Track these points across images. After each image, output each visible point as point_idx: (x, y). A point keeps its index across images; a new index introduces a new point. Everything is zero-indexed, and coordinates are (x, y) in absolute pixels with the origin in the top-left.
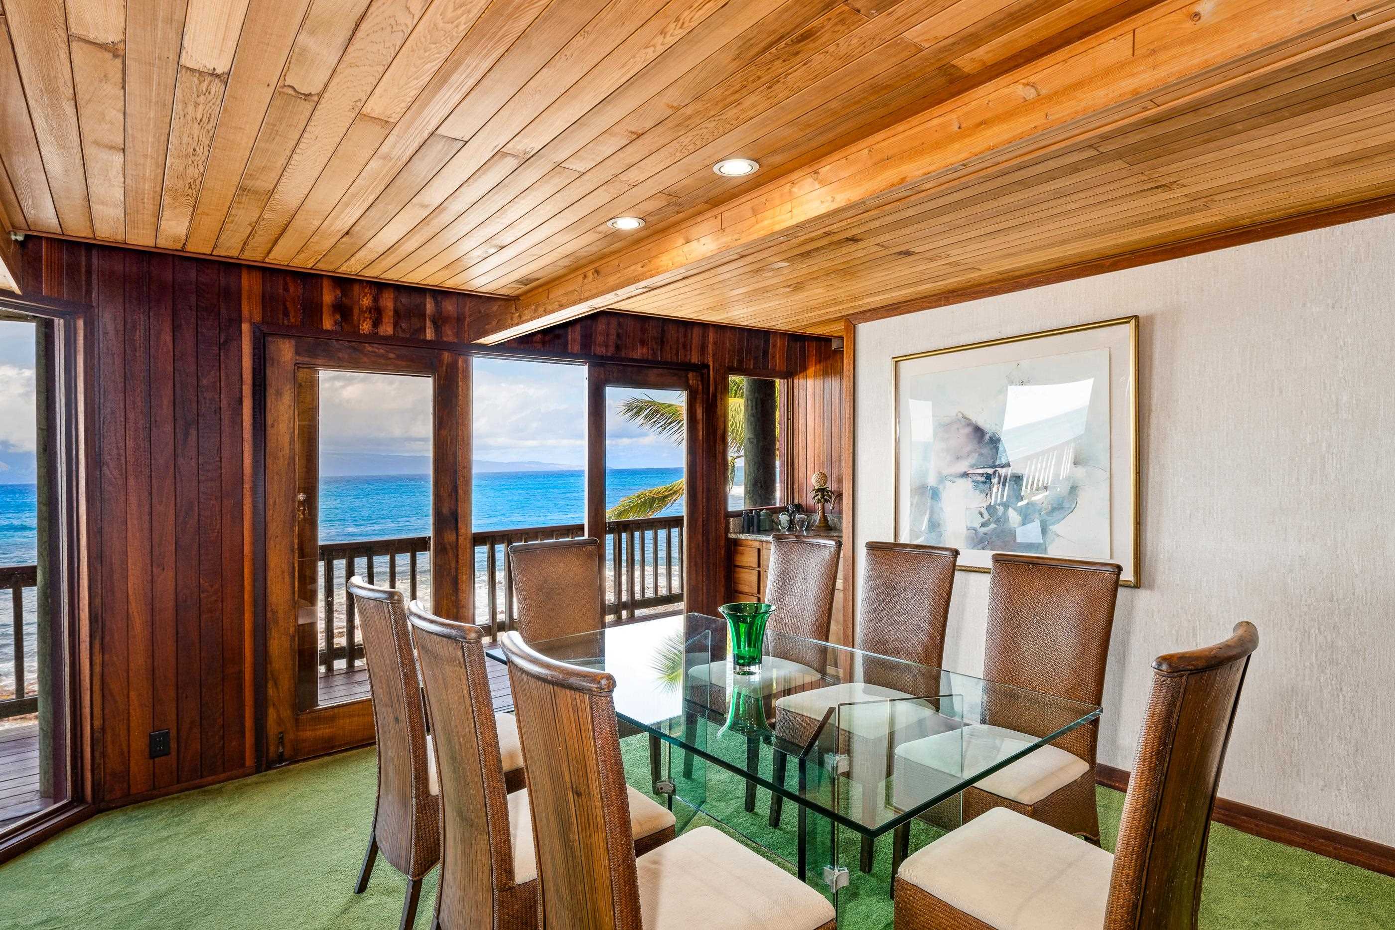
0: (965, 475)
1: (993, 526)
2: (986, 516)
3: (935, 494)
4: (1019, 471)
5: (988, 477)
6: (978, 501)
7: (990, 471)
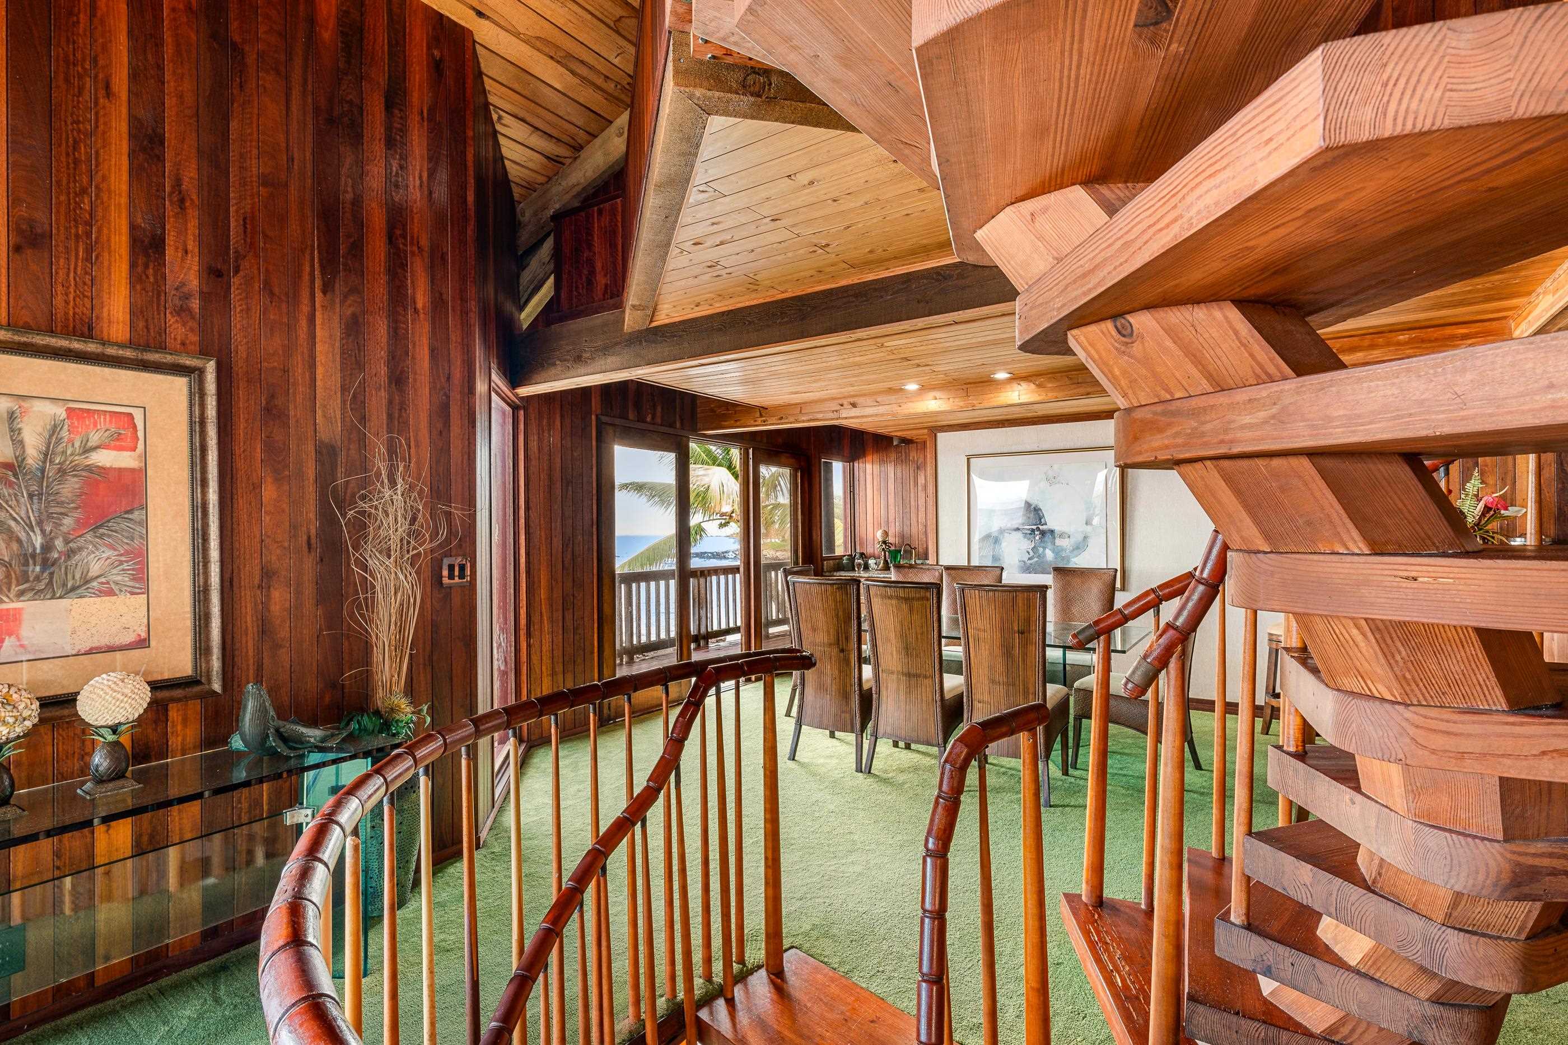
0: (1018, 529)
1: (1036, 559)
2: (1032, 554)
3: (997, 541)
4: (1052, 528)
5: (1033, 530)
6: (1027, 545)
7: (1034, 527)
